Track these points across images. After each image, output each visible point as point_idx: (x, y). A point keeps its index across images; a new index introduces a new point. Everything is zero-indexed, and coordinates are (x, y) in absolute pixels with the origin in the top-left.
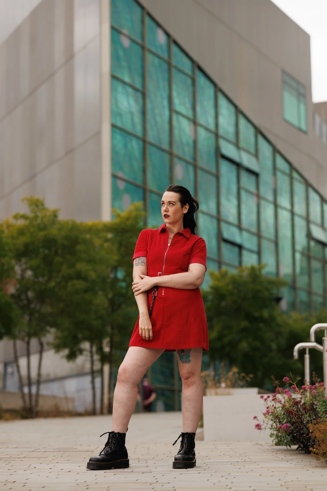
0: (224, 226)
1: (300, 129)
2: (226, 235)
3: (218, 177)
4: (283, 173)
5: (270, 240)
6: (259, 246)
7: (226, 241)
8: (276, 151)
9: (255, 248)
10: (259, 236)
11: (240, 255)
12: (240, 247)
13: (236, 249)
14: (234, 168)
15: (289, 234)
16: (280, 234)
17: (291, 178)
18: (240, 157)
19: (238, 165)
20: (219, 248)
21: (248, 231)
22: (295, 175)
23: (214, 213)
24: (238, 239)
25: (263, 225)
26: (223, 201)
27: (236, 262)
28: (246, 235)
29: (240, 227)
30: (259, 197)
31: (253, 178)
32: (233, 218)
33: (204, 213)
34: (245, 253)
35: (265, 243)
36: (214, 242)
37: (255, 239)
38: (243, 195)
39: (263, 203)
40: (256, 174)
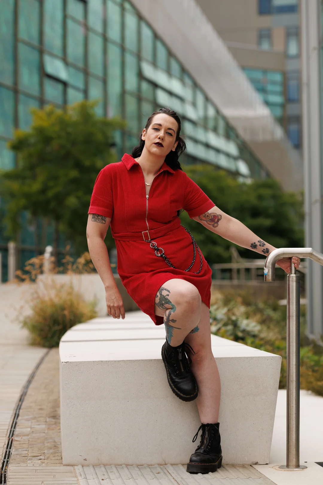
0: (47, 59)
2: (49, 69)
4: (114, 2)
5: (97, 78)
6: (86, 84)
7: (50, 77)
9: (81, 85)
10: (86, 72)
11: (65, 93)
12: (65, 84)
13: (60, 87)
15: (118, 72)
16: (110, 71)
17: (123, 9)
20: (41, 85)
21: (75, 67)
22: (127, 6)
23: (36, 43)
24: (63, 74)
25: (91, 61)
26: (47, 29)
27: (59, 101)
28: (72, 70)
29: (65, 60)
30: (87, 28)
31: (81, 5)
32: (57, 50)
33: (24, 42)
34: (70, 91)
35: (92, 81)
36: (36, 77)
37: (81, 76)
38: (70, 24)
39: (91, 35)
40: (84, 2)
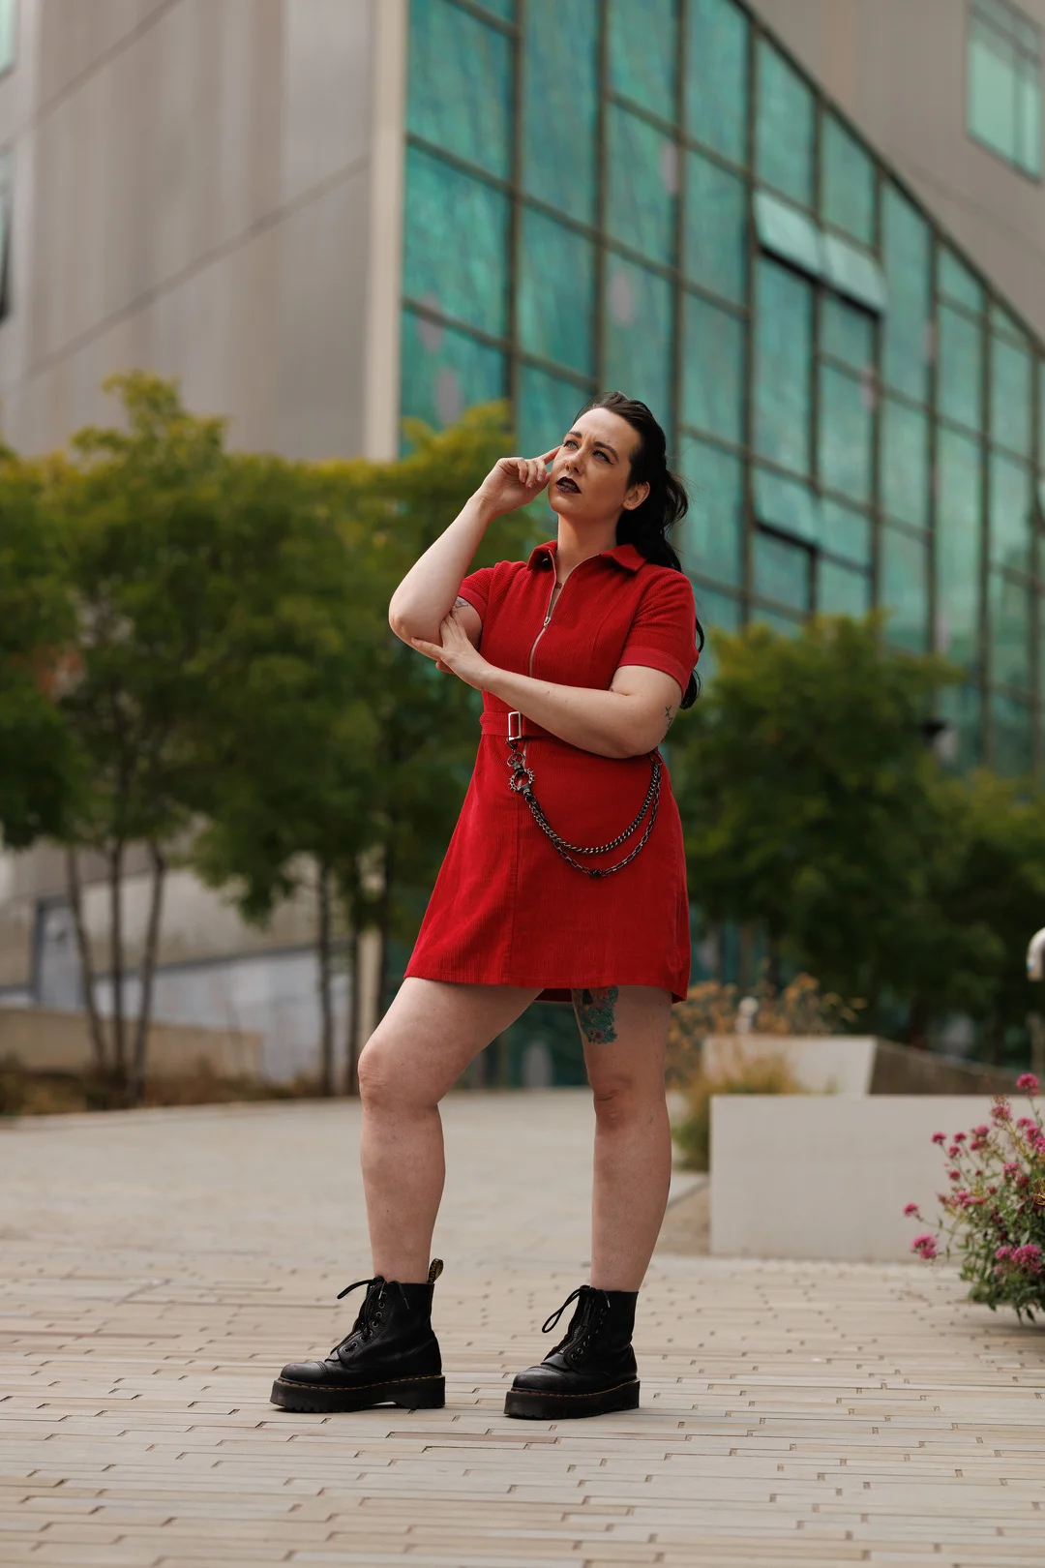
0: (762, 482)
1: (1018, 169)
2: (768, 509)
3: (747, 320)
4: (961, 310)
5: (907, 530)
6: (875, 548)
7: (770, 531)
8: (938, 238)
9: (859, 554)
10: (874, 514)
11: (812, 577)
12: (812, 551)
13: (799, 559)
14: (800, 291)
15: (970, 513)
16: (944, 511)
17: (986, 330)
18: (822, 255)
19: (815, 283)
20: (744, 554)
21: (841, 500)
22: (999, 320)
23: (730, 435)
24: (806, 526)
25: (890, 481)
26: (763, 399)
27: (797, 600)
28: (831, 511)
29: (813, 486)
30: (878, 388)
31: (861, 326)
32: (791, 456)
33: (698, 437)
34: (827, 572)
35: (892, 539)
36: (728, 533)
37: (860, 528)
38: (830, 381)
39: (891, 409)
40: (870, 315)
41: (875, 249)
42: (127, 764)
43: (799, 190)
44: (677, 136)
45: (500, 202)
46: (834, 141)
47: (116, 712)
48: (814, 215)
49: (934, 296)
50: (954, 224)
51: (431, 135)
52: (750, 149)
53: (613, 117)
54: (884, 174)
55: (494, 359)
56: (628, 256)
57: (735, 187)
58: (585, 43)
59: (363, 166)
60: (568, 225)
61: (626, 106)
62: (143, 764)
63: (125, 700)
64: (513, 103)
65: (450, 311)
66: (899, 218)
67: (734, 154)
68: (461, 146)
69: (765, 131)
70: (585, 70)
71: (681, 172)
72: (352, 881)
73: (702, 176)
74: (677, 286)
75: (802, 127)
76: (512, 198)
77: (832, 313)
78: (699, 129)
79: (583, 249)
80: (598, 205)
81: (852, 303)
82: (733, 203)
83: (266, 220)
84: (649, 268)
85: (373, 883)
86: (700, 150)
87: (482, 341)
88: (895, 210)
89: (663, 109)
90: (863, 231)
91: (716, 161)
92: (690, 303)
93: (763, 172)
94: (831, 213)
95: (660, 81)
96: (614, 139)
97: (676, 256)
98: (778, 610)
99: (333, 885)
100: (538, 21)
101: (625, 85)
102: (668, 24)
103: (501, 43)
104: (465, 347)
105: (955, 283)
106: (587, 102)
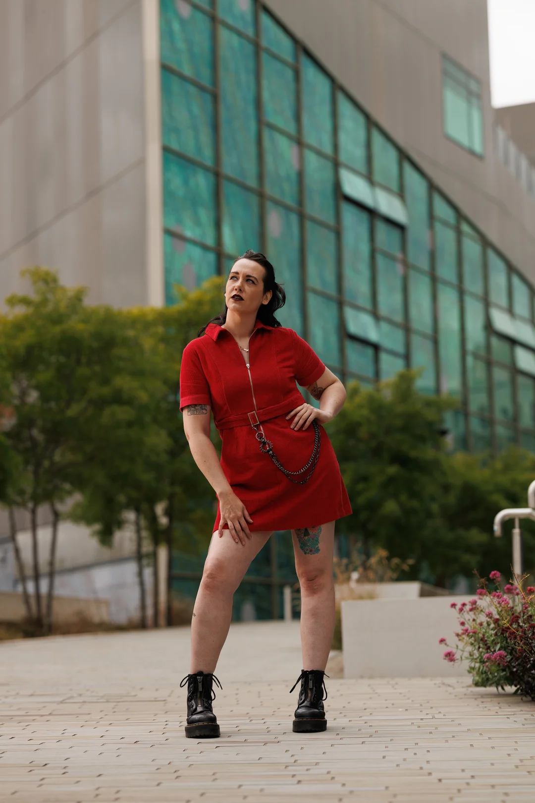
0: (349, 313)
1: (472, 152)
2: (353, 327)
3: (338, 233)
4: (445, 224)
5: (424, 335)
6: (408, 345)
7: (354, 338)
8: (433, 187)
9: (400, 348)
10: (407, 328)
11: (376, 360)
12: (376, 348)
13: (370, 352)
14: (364, 216)
15: (455, 325)
16: (442, 324)
17: (459, 233)
18: (374, 198)
19: (371, 213)
20: (342, 350)
21: (390, 322)
22: (465, 228)
23: (332, 291)
24: (373, 335)
25: (414, 312)
26: (348, 272)
27: (369, 372)
28: (385, 326)
29: (375, 314)
30: (406, 264)
31: (395, 234)
32: (364, 300)
33: (316, 292)
34: (384, 358)
35: (416, 340)
36: (333, 339)
37: (400, 334)
38: (381, 261)
39: (412, 274)
40: (400, 227)
41: (401, 193)
42: (38, 465)
43: (361, 166)
44: (299, 142)
45: (211, 178)
46: (378, 140)
47: (32, 439)
48: (369, 178)
49: (431, 217)
50: (440, 180)
51: (175, 146)
52: (336, 146)
53: (266, 133)
54: (404, 156)
55: (211, 257)
56: (277, 203)
57: (329, 165)
58: (251, 96)
59: (141, 162)
60: (246, 188)
61: (272, 127)
62: (46, 464)
63: (35, 432)
64: (215, 128)
65: (188, 233)
66: (413, 179)
67: (328, 149)
68: (190, 150)
69: (343, 138)
70: (251, 110)
71: (301, 159)
72: (153, 519)
73: (312, 160)
74: (302, 217)
75: (362, 134)
76: (217, 175)
77: (381, 227)
78: (310, 138)
79: (254, 200)
80: (261, 177)
81: (390, 222)
82: (328, 174)
83: (93, 192)
84: (287, 208)
85: (164, 521)
86: (311, 148)
87: (205, 247)
88: (411, 175)
89: (291, 128)
90: (394, 186)
91: (319, 153)
92: (309, 225)
93: (343, 157)
94: (377, 177)
95: (289, 113)
96: (267, 143)
97: (301, 202)
98: (360, 378)
99: (143, 523)
100: (227, 85)
101: (271, 117)
102: (292, 85)
103: (208, 98)
104: (196, 252)
105: (442, 210)
106: (253, 126)
